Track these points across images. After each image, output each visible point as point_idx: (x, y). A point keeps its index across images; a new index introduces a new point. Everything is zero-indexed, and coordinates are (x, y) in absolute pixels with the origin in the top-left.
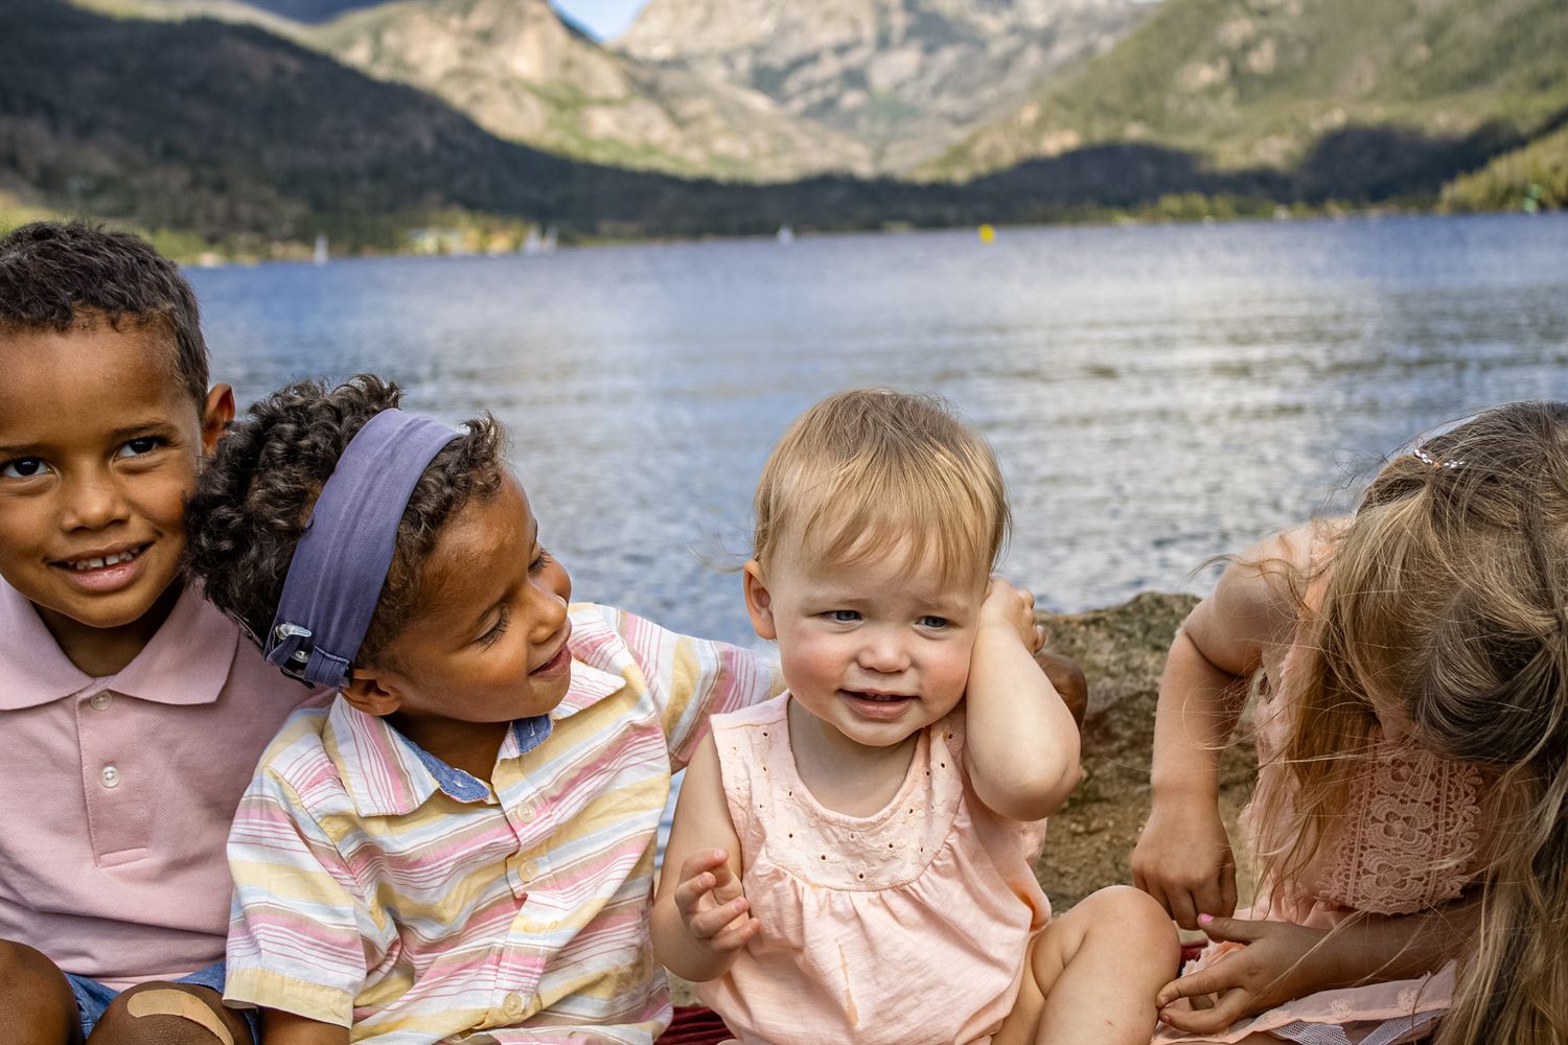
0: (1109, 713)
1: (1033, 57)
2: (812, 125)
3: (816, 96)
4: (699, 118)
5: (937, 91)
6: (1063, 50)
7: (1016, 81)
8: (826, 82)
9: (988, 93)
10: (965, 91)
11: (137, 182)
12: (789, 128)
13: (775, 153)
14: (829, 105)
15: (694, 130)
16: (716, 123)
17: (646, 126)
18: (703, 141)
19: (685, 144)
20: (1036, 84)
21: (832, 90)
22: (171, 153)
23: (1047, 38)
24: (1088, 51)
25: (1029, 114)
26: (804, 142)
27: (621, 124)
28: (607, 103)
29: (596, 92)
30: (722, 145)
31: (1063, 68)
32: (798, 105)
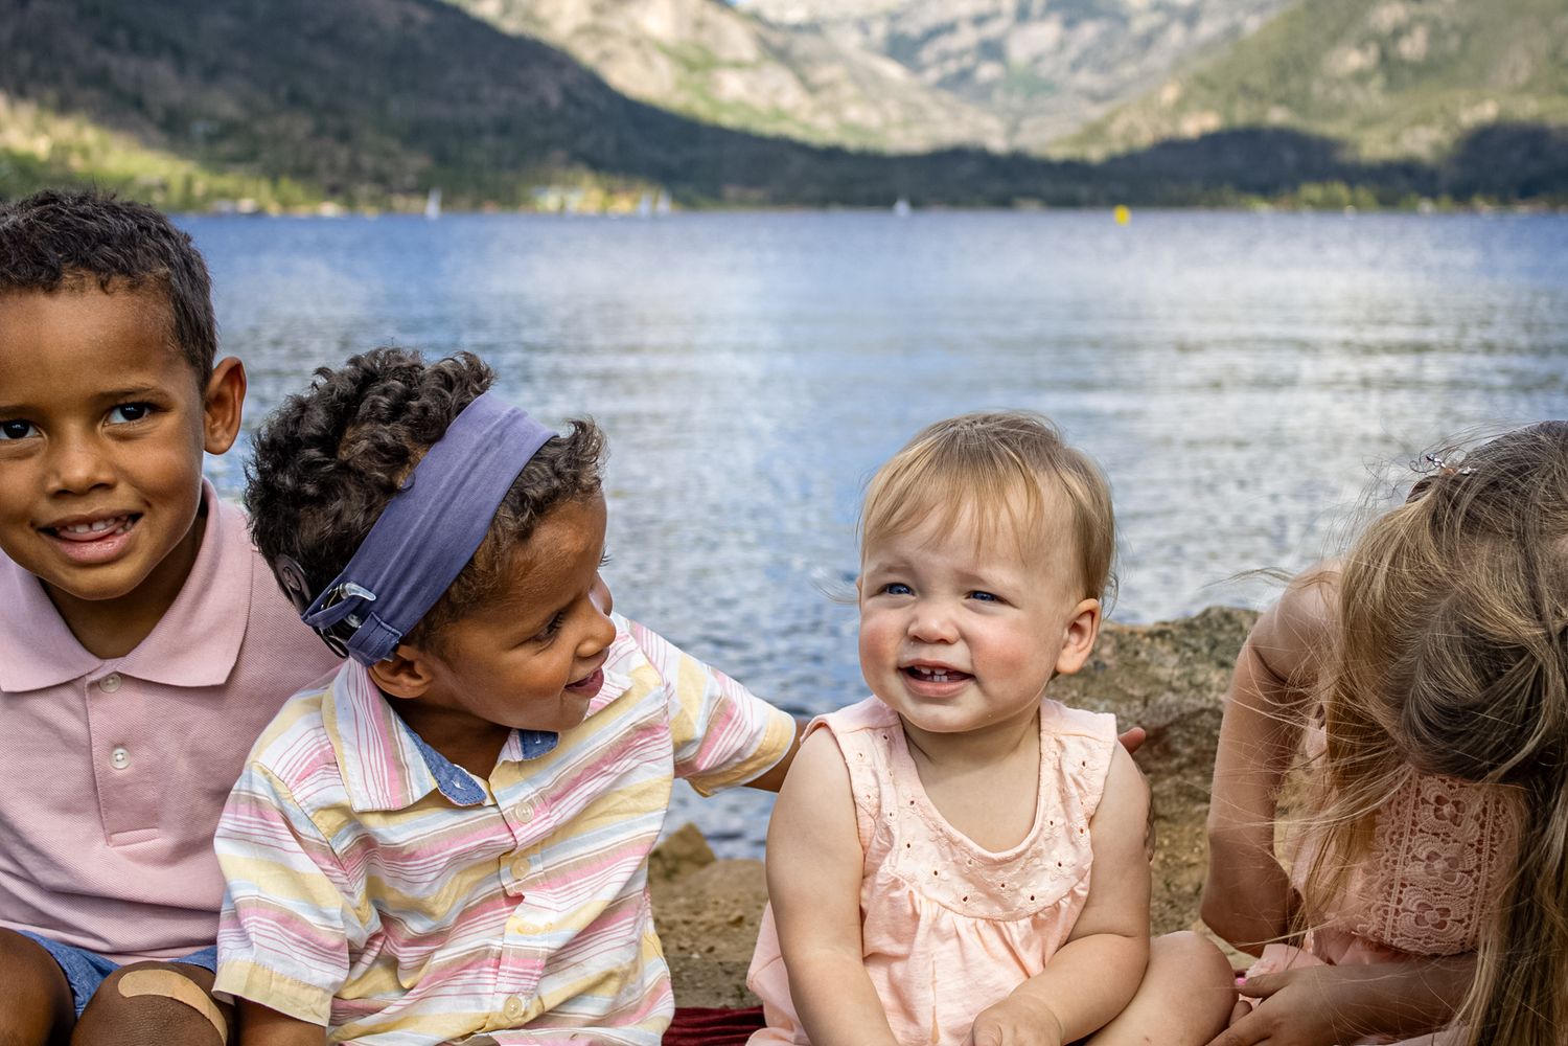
0: (1170, 729)
1: (1176, 34)
2: (947, 97)
3: (952, 67)
4: (831, 85)
5: (1075, 66)
6: (1207, 29)
7: (1157, 59)
8: (962, 53)
9: (1128, 71)
10: (1104, 68)
11: (261, 128)
12: (923, 99)
13: (906, 124)
14: (964, 76)
15: (826, 97)
16: (848, 90)
17: (777, 91)
18: (834, 109)
19: (816, 111)
20: (1178, 63)
21: (968, 61)
22: (296, 100)
23: (1191, 16)
24: (1233, 32)
25: (1170, 94)
26: (938, 114)
27: (751, 88)
28: (738, 65)
29: (727, 55)
30: (854, 113)
31: (1207, 48)
32: (932, 75)
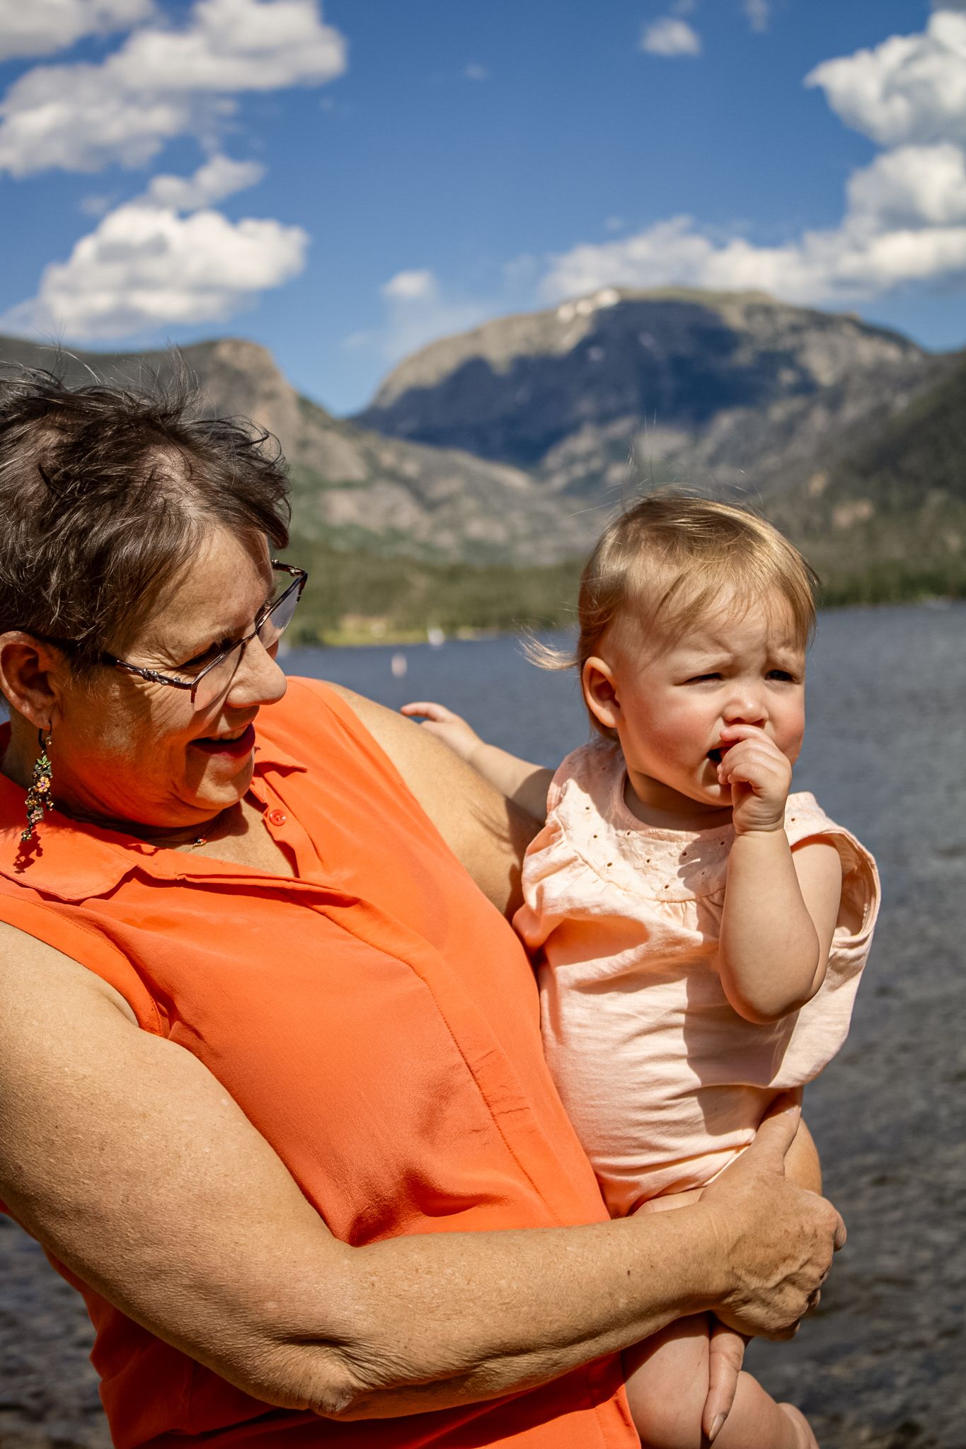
1: (819, 419)
2: (576, 504)
3: (579, 471)
4: (449, 500)
5: (713, 461)
6: (851, 411)
7: (801, 448)
8: (589, 456)
9: (771, 462)
10: (744, 460)
12: (551, 508)
13: (534, 536)
14: (594, 479)
15: (445, 512)
16: (469, 504)
17: (392, 511)
18: (455, 525)
19: (436, 528)
20: (824, 450)
21: (596, 464)
23: (835, 399)
24: (881, 411)
25: (818, 484)
26: (568, 522)
27: (363, 509)
28: (348, 485)
29: (335, 475)
30: (476, 529)
31: (855, 429)
32: (559, 481)
